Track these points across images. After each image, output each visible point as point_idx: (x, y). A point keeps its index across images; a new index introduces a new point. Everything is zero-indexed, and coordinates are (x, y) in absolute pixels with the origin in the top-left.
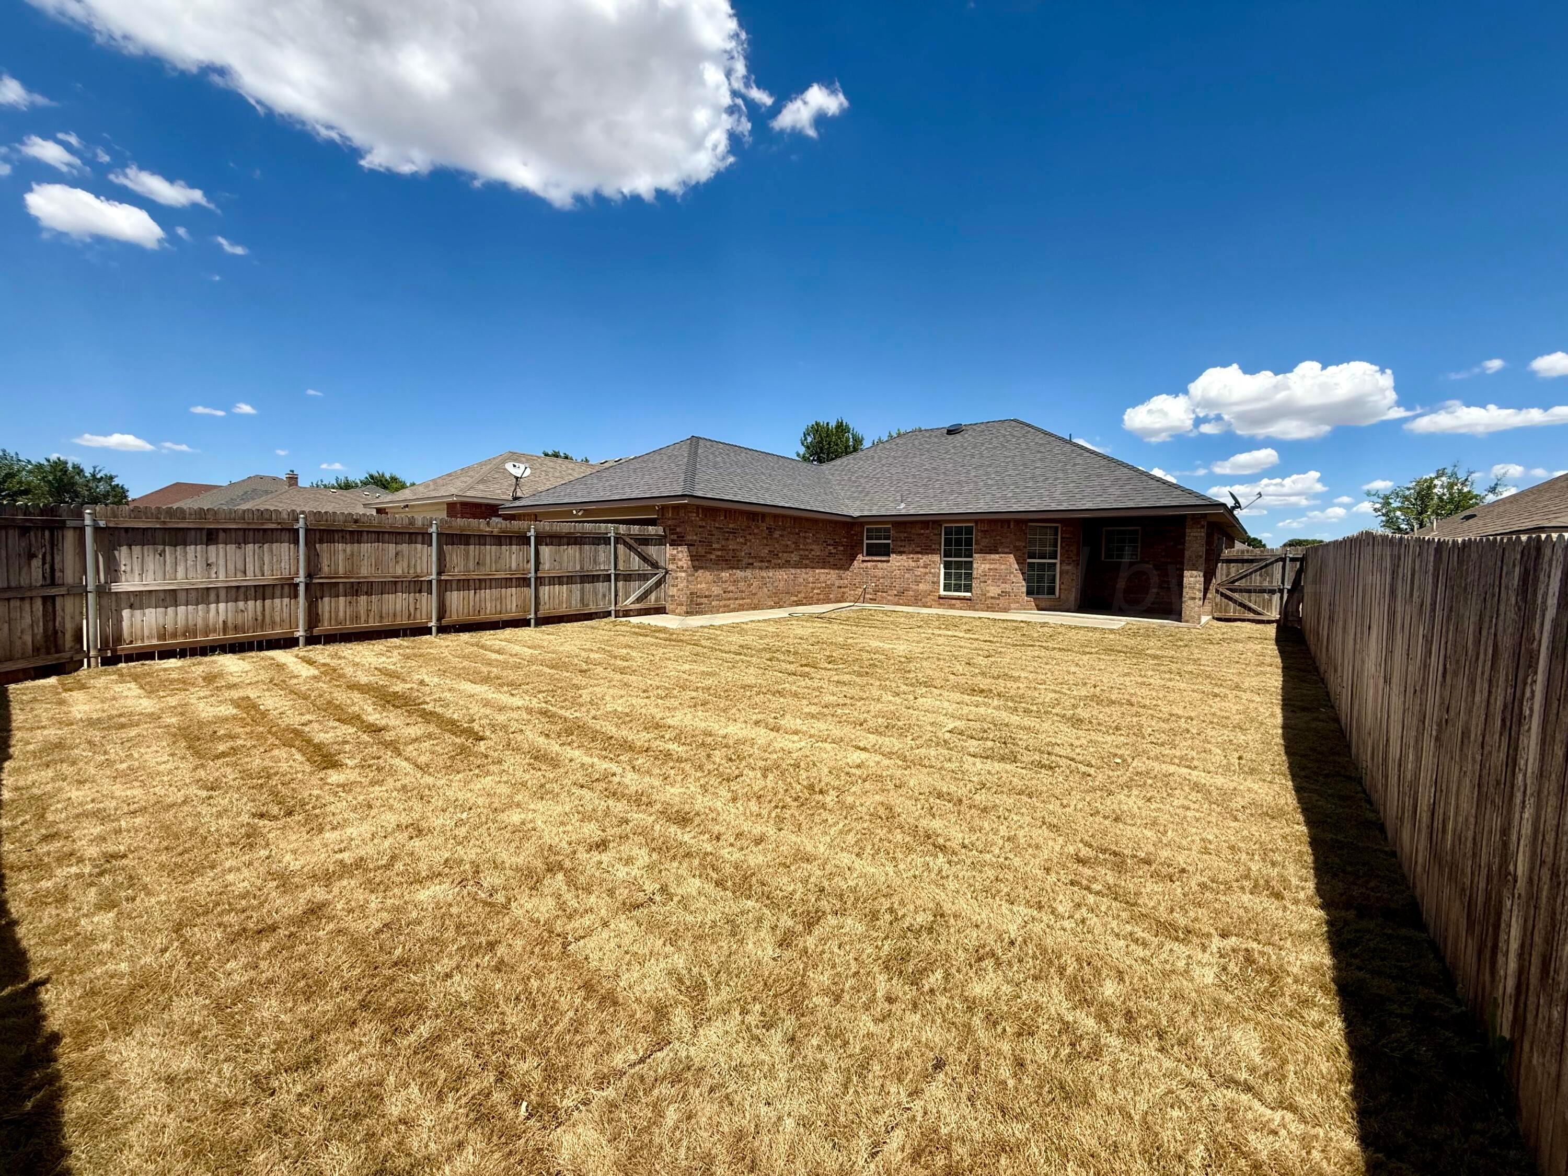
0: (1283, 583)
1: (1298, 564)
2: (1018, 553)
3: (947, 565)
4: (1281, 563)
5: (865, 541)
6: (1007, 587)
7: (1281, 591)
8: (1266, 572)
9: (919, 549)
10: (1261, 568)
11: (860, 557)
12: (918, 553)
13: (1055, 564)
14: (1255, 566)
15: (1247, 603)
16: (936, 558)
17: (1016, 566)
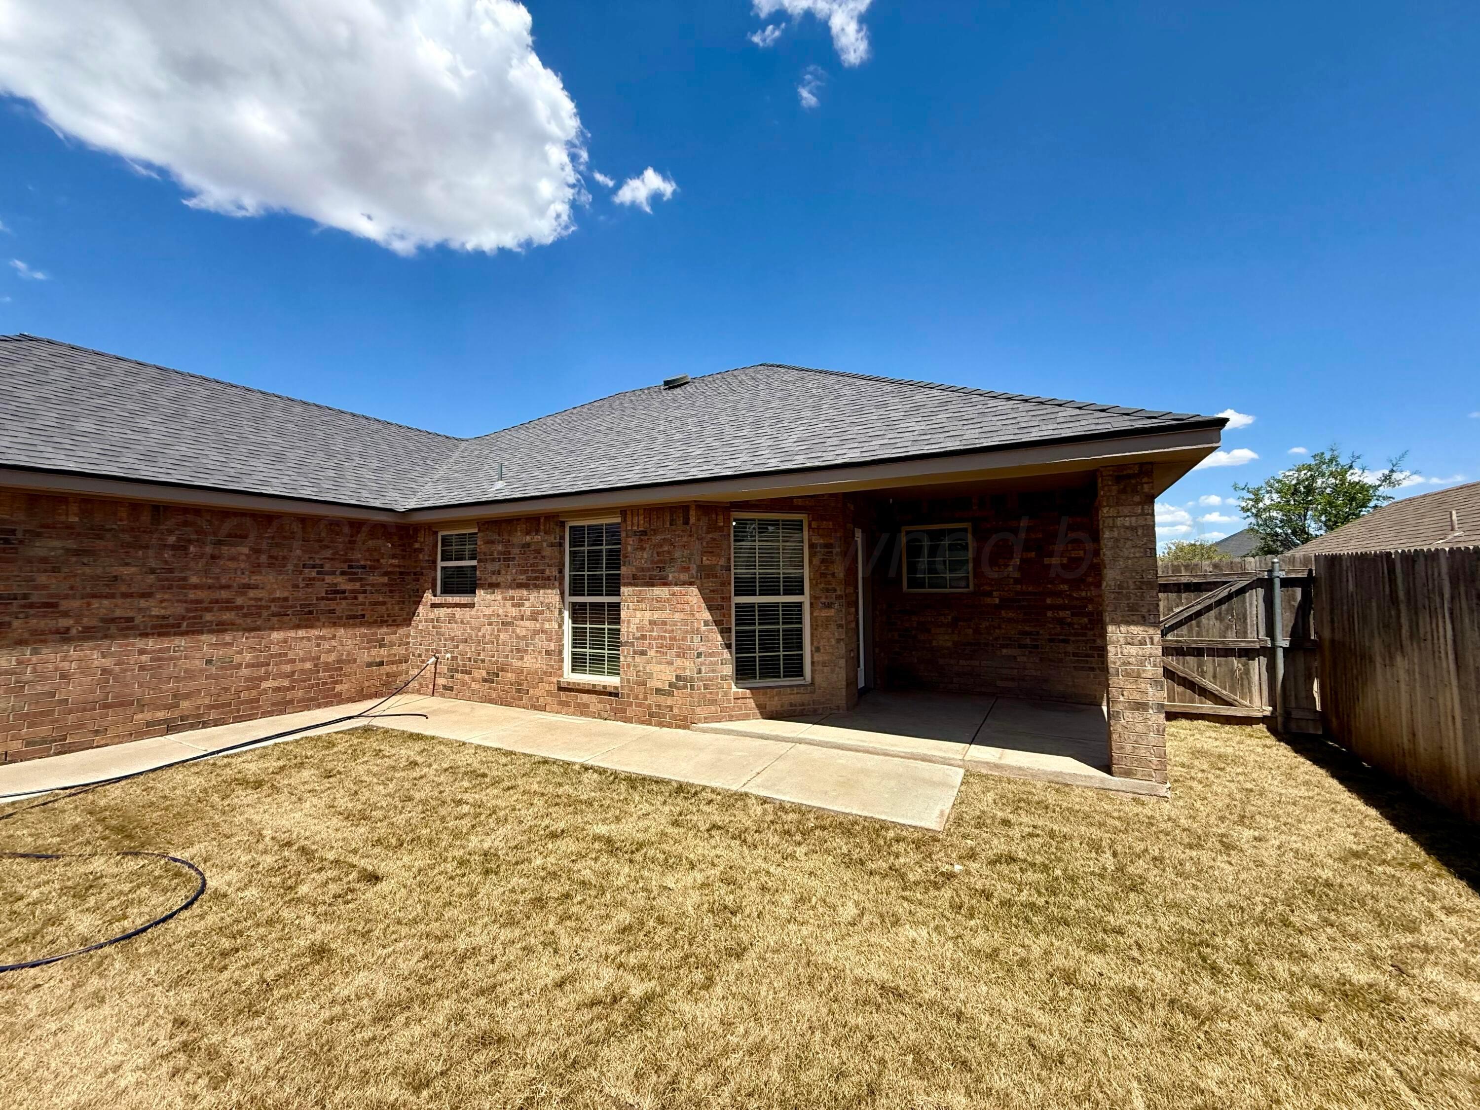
0: (1270, 632)
1: (1298, 592)
2: (710, 584)
3: (578, 613)
4: (1261, 592)
5: (440, 564)
6: (689, 667)
7: (1269, 653)
8: (1230, 611)
9: (522, 578)
10: (1220, 602)
11: (428, 597)
12: (520, 586)
13: (800, 605)
14: (1207, 598)
15: (1198, 679)
16: (552, 596)
17: (707, 615)
